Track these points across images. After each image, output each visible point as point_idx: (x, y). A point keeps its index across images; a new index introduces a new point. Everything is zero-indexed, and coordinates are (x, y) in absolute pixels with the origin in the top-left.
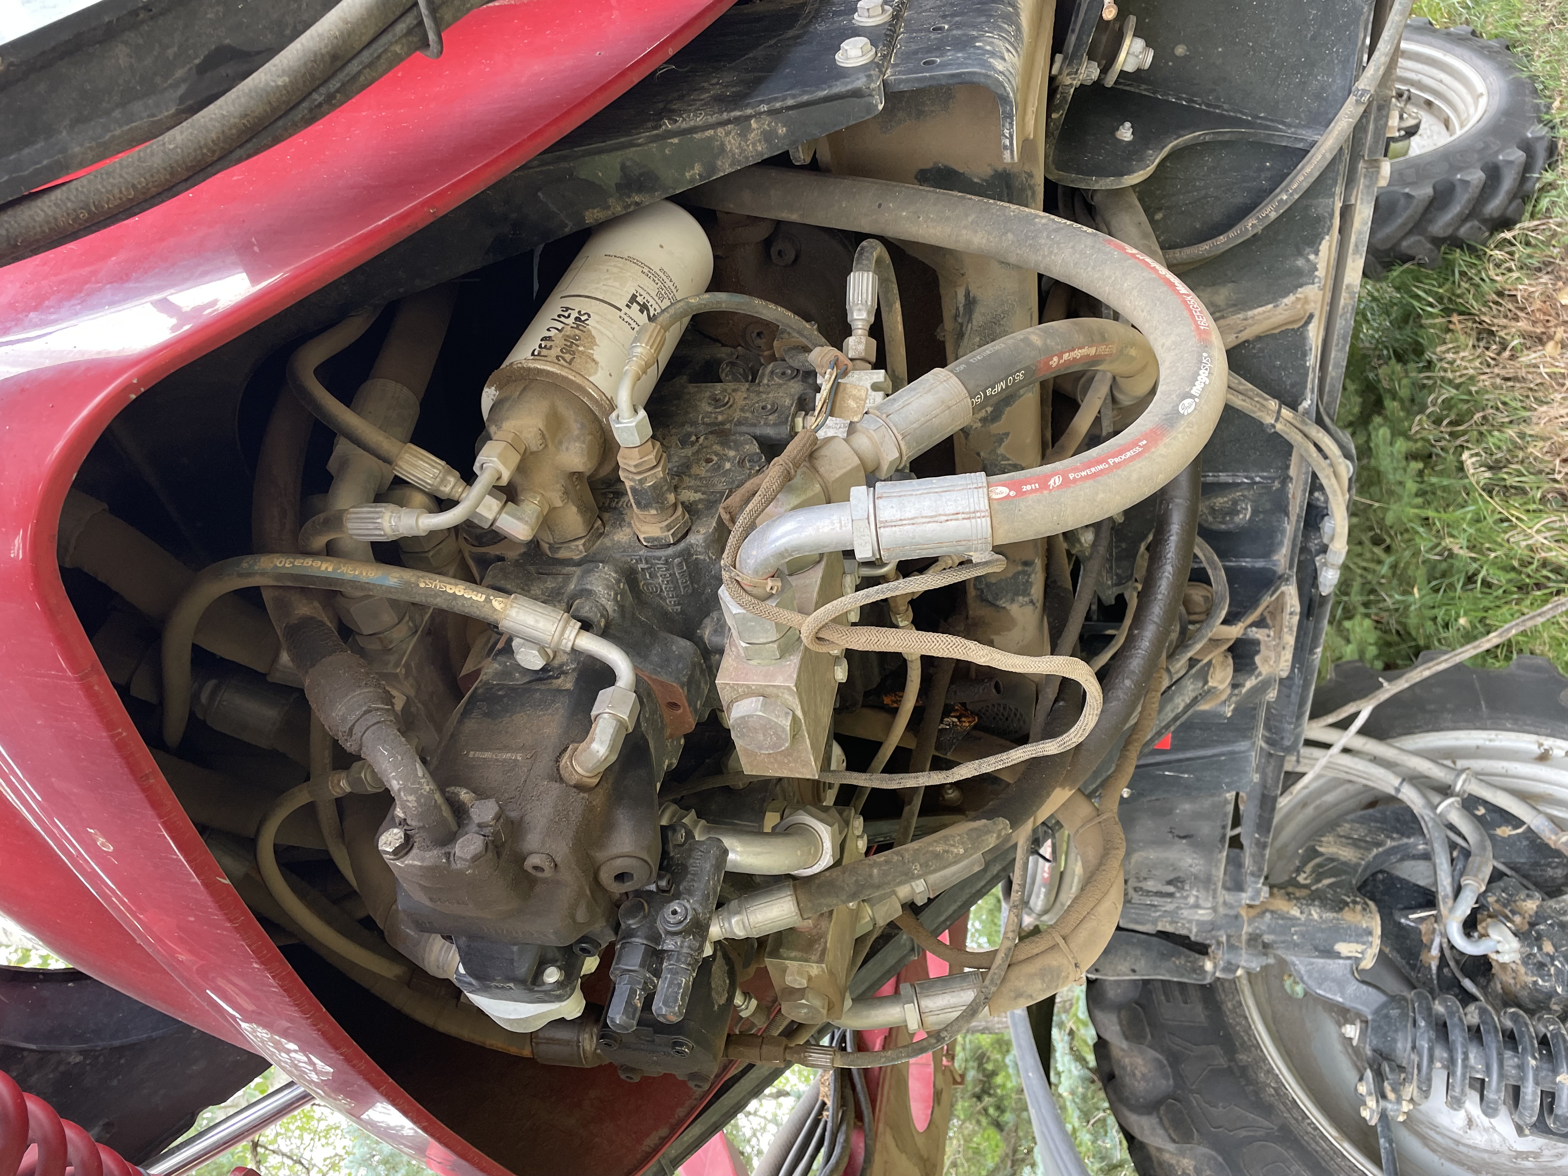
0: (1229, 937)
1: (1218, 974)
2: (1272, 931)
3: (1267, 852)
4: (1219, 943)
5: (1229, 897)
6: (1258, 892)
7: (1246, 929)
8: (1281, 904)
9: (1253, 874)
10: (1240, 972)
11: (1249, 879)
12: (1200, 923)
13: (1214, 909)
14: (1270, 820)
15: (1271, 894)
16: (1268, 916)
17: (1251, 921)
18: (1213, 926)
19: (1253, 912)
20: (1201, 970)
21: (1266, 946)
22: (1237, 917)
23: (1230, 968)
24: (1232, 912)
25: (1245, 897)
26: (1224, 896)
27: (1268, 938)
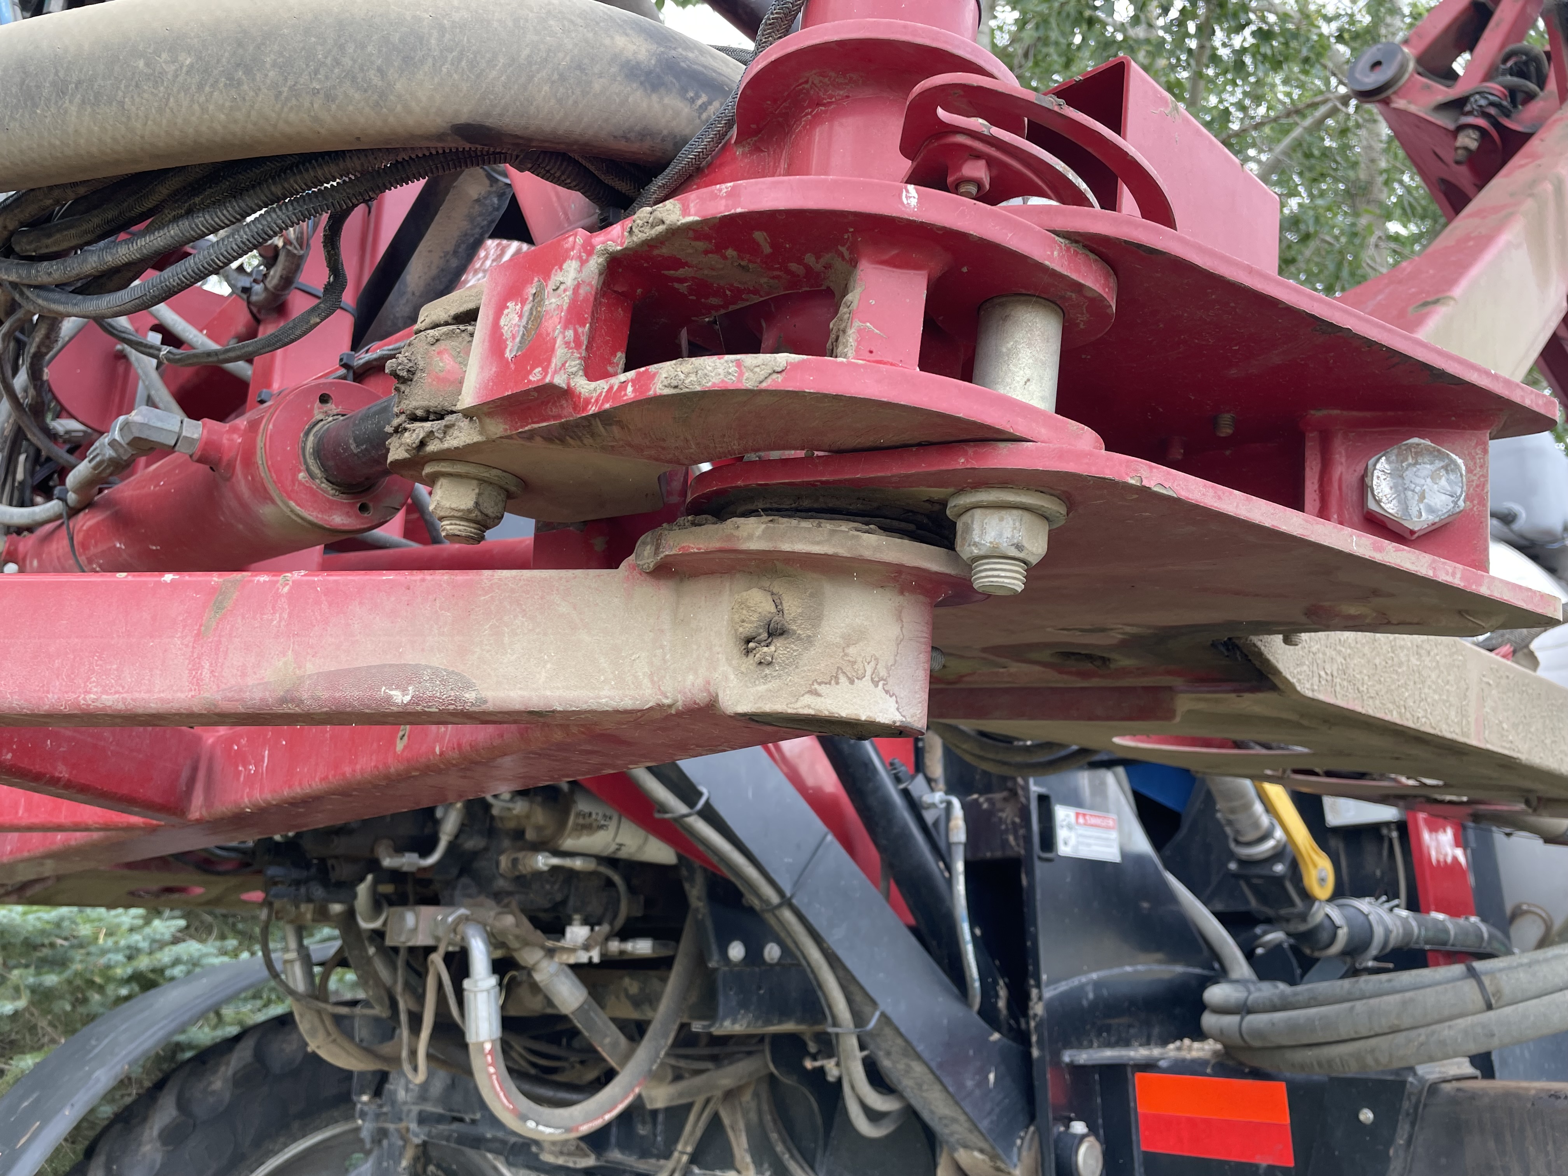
0: (385, 1114)
1: (359, 1106)
2: (390, 1145)
3: (444, 1143)
4: (381, 1106)
5: (414, 1114)
6: (417, 1135)
7: (391, 1127)
8: (410, 1153)
9: (430, 1132)
10: (360, 1122)
11: (426, 1129)
12: (395, 1092)
13: (405, 1103)
14: (464, 1145)
15: (417, 1146)
16: (401, 1143)
17: (398, 1131)
18: (393, 1103)
19: (404, 1131)
20: (362, 1092)
21: (380, 1142)
22: (400, 1120)
23: (363, 1115)
24: (404, 1116)
25: (413, 1126)
26: (415, 1109)
27: (385, 1143)
